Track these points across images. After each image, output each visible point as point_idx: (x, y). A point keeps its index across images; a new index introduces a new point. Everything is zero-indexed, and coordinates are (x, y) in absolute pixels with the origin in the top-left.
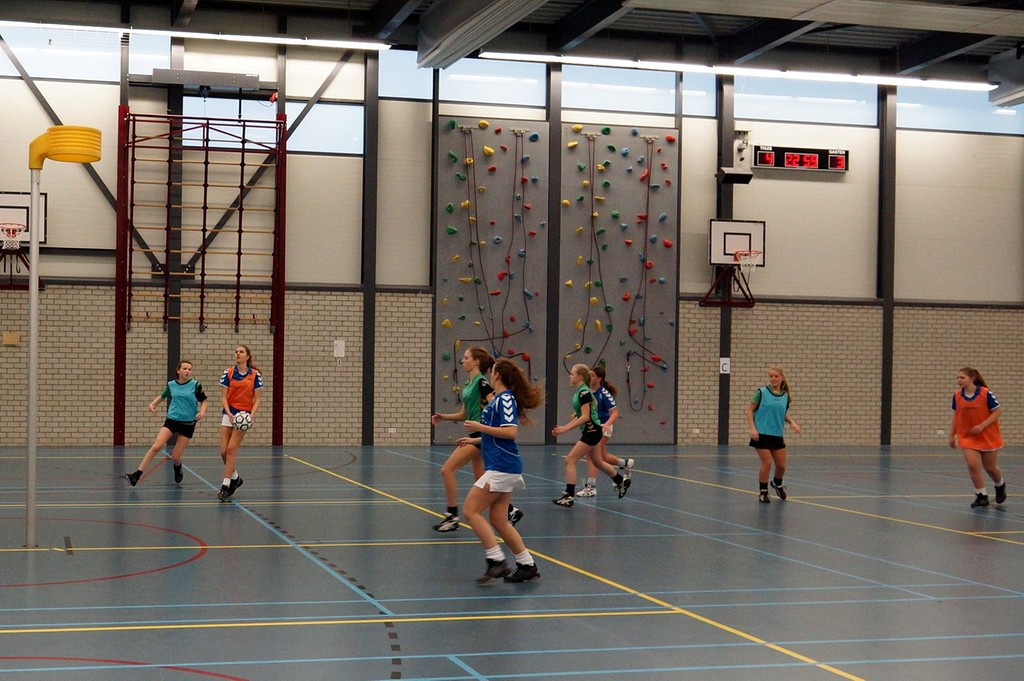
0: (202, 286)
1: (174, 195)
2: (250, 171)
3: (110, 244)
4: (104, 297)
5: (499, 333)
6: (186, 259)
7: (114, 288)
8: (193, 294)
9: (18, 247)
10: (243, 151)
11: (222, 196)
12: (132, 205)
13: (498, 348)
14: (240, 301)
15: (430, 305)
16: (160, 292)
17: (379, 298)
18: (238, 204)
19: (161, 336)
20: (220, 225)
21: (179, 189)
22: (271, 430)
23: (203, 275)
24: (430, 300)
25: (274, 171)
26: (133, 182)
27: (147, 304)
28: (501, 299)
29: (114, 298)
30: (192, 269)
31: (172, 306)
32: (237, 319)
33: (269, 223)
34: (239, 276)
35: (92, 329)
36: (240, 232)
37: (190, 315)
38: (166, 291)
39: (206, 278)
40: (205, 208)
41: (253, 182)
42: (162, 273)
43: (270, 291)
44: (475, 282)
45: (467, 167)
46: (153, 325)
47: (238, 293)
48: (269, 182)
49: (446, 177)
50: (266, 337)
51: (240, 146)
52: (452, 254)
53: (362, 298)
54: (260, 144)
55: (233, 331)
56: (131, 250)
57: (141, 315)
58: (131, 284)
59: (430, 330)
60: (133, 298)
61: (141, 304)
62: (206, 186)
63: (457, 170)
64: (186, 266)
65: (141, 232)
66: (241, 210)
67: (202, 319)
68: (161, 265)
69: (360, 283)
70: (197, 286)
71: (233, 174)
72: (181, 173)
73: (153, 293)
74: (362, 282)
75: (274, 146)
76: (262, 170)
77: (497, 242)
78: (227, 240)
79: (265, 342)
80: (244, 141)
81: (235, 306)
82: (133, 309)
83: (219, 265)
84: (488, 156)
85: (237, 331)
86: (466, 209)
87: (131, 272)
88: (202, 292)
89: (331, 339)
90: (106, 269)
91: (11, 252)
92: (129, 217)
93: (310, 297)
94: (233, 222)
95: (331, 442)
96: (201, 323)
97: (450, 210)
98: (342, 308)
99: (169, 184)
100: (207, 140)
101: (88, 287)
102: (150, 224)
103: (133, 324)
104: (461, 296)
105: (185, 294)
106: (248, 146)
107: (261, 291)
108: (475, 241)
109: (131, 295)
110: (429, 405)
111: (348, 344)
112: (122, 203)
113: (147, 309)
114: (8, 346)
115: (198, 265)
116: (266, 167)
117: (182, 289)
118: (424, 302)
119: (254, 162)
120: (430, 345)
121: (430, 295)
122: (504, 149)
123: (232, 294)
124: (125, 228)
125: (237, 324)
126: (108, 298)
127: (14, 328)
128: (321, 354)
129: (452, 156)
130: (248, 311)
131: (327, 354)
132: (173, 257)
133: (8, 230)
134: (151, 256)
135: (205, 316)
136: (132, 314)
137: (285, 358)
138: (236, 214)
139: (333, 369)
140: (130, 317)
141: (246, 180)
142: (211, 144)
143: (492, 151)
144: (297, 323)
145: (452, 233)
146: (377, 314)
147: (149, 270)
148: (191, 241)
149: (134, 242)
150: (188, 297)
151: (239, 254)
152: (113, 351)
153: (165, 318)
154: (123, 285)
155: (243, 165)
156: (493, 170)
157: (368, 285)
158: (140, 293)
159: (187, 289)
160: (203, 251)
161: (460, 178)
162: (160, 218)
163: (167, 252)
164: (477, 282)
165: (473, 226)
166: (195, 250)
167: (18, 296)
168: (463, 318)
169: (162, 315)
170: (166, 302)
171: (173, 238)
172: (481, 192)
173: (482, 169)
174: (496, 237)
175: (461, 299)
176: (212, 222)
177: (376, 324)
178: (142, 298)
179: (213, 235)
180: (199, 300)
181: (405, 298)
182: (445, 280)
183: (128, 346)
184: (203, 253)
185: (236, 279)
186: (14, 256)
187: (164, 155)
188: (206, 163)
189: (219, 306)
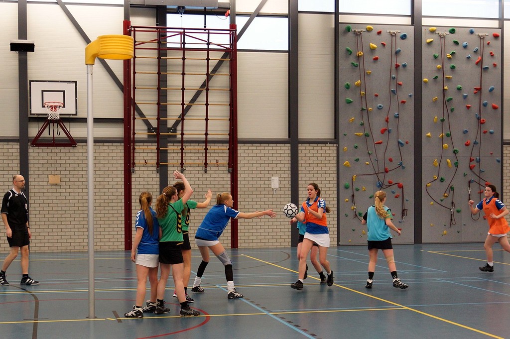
0: (182, 142)
1: (162, 80)
2: (213, 63)
3: (120, 114)
4: (116, 151)
5: (382, 170)
6: (170, 124)
7: (123, 144)
8: (175, 148)
9: (59, 118)
10: (208, 50)
11: (194, 81)
12: (134, 88)
13: (381, 179)
14: (208, 151)
15: (335, 152)
16: (154, 147)
17: (301, 148)
18: (205, 85)
19: (155, 176)
20: (193, 100)
21: (166, 76)
22: (230, 238)
23: (182, 134)
24: (335, 148)
25: (228, 64)
26: (135, 73)
27: (145, 154)
28: (382, 147)
29: (123, 151)
30: (175, 131)
31: (162, 156)
32: (206, 164)
33: (226, 99)
34: (206, 134)
35: (109, 172)
36: (207, 105)
37: (175, 162)
38: (158, 145)
39: (184, 136)
40: (183, 89)
41: (214, 71)
42: (155, 133)
43: (228, 145)
44: (365, 135)
45: (358, 57)
46: (150, 169)
47: (206, 146)
48: (225, 70)
49: (344, 64)
50: (225, 175)
51: (206, 47)
52: (349, 117)
53: (290, 148)
54: (219, 45)
55: (203, 172)
56: (134, 119)
57: (141, 162)
58: (134, 141)
59: (335, 169)
60: (136, 151)
61: (141, 154)
62: (183, 74)
63: (352, 60)
64: (171, 129)
65: (140, 106)
66: (207, 90)
67: (182, 164)
68: (154, 128)
69: (288, 138)
70: (178, 142)
71: (202, 66)
72: (166, 66)
73: (149, 147)
74: (289, 137)
75: (228, 46)
76: (220, 63)
77: (380, 108)
78: (198, 110)
79: (225, 179)
80: (209, 44)
81: (204, 155)
82: (136, 158)
83: (193, 128)
84: (373, 50)
85: (206, 171)
86: (359, 86)
87: (134, 134)
88: (182, 146)
89: (269, 176)
90: (117, 132)
91: (53, 121)
92: (132, 97)
93: (255, 148)
94: (202, 98)
95: (270, 245)
96: (182, 167)
97: (348, 87)
98: (277, 155)
99: (159, 73)
100: (184, 43)
101: (105, 144)
102: (146, 101)
103: (136, 169)
104: (356, 145)
105: (170, 147)
106: (211, 47)
107: (222, 144)
108: (364, 108)
109: (134, 149)
110: (336, 219)
111: (281, 179)
112: (127, 87)
113: (145, 158)
114: (52, 185)
115: (179, 128)
116: (223, 61)
117: (168, 144)
118: (331, 150)
119: (216, 57)
120: (335, 179)
121: (335, 145)
122: (384, 45)
123: (203, 146)
124: (130, 104)
125: (206, 167)
126: (119, 151)
127: (56, 172)
128: (262, 186)
129: (348, 51)
130: (213, 158)
131: (267, 186)
132: (162, 123)
133: (52, 107)
134: (147, 122)
135: (184, 162)
136: (135, 162)
137: (239, 189)
138: (204, 92)
139: (271, 196)
140: (134, 164)
141: (210, 70)
142: (187, 46)
143: (375, 46)
144: (246, 165)
145: (349, 102)
146: (300, 158)
147: (146, 132)
148: (174, 111)
149: (136, 113)
150: (173, 150)
151: (207, 119)
152: (123, 187)
153: (158, 164)
154: (129, 142)
155: (208, 59)
156: (376, 59)
157: (293, 139)
158: (141, 147)
159: (172, 144)
160: (182, 118)
161: (355, 66)
162: (153, 97)
163: (158, 119)
164: (367, 135)
165: (363, 97)
166: (177, 118)
167: (59, 151)
168: (357, 160)
169: (155, 162)
170: (158, 153)
171: (162, 110)
172: (369, 75)
173: (369, 59)
174: (379, 105)
175: (356, 147)
176: (188, 99)
177: (300, 165)
178: (142, 151)
179: (189, 107)
180: (180, 151)
181: (318, 147)
182: (345, 135)
183: (133, 183)
184: (183, 119)
185: (204, 136)
186: (55, 124)
187: (154, 54)
188: (184, 59)
189: (194, 155)
